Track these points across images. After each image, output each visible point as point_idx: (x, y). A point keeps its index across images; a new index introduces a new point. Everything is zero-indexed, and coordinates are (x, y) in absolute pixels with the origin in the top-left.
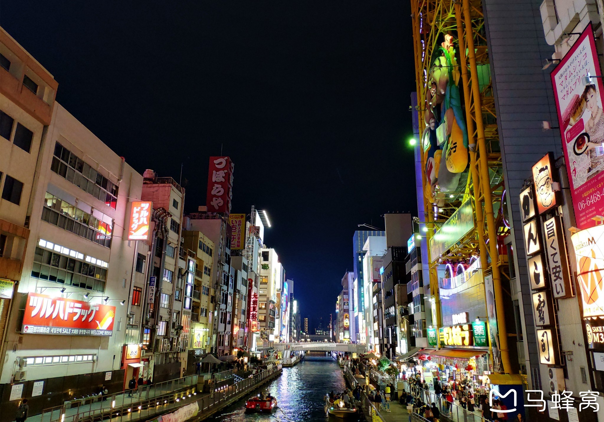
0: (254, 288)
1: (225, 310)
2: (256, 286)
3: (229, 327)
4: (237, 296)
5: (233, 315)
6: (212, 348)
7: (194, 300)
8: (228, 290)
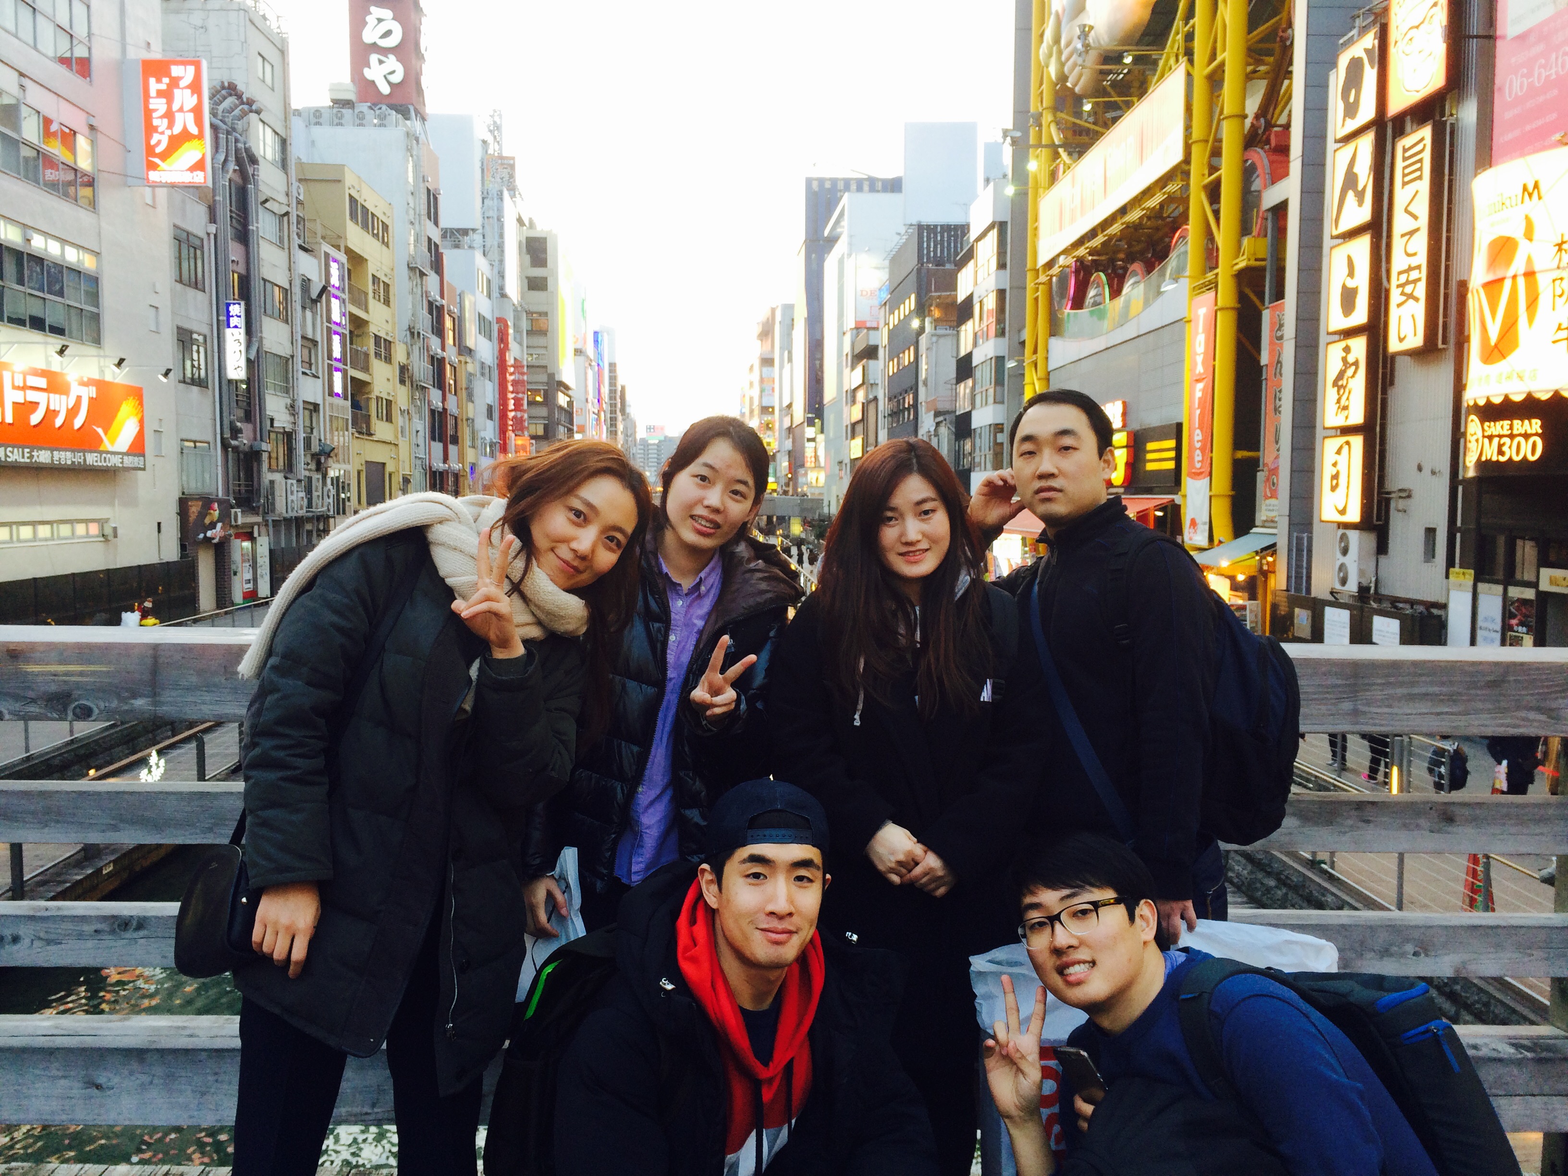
0: (513, 345)
1: (441, 405)
2: (518, 341)
3: (453, 450)
4: (470, 367)
5: (462, 420)
7: (353, 373)
8: (443, 349)
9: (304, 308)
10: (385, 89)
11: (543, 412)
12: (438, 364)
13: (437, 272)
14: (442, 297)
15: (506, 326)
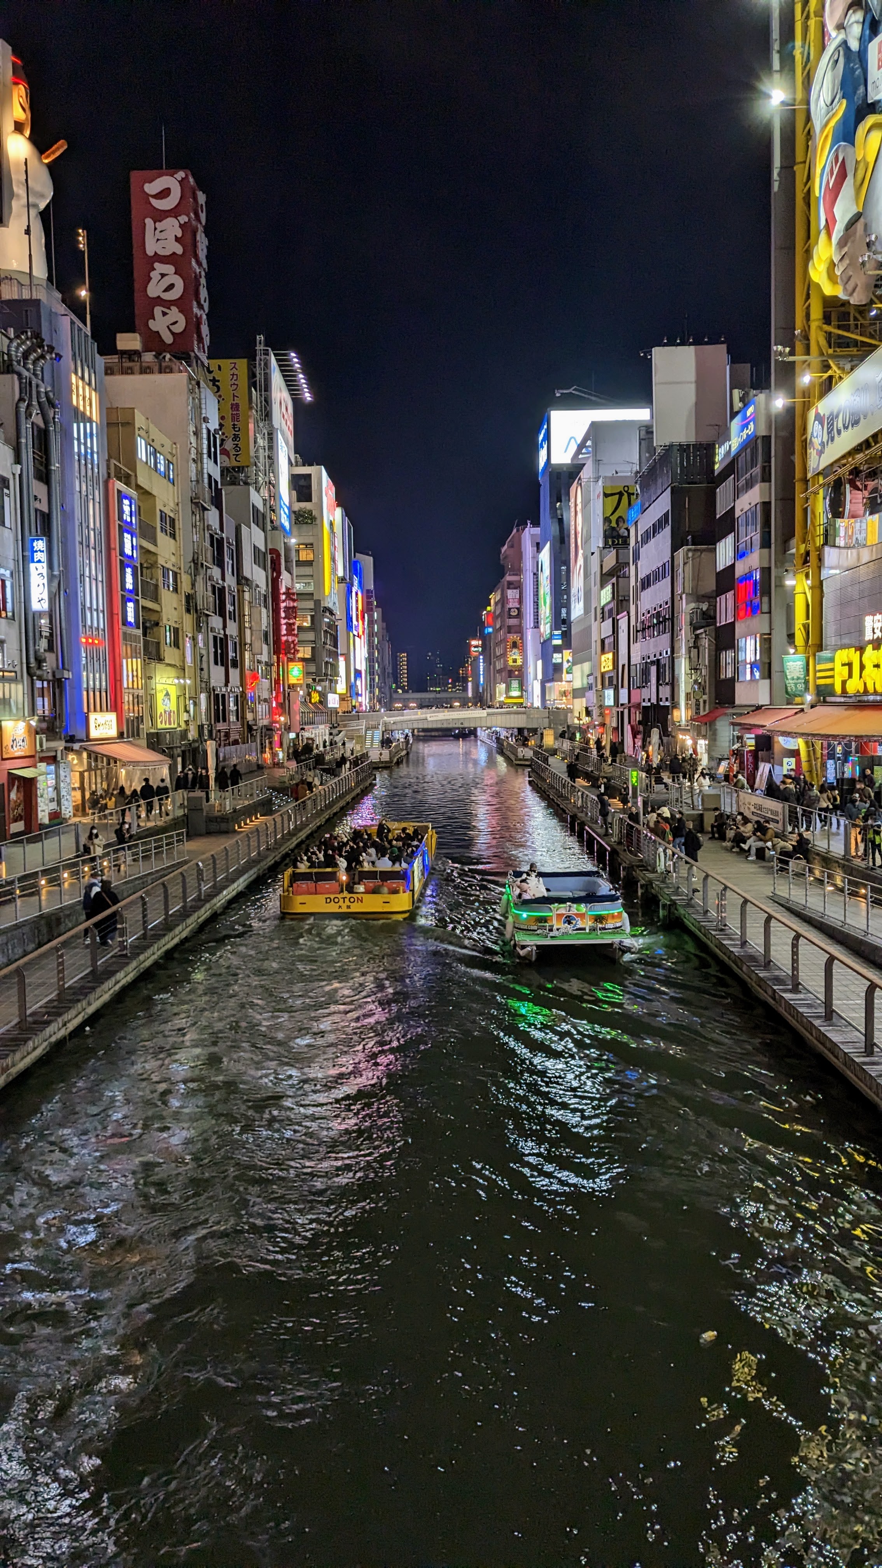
0: (285, 575)
1: (222, 632)
2: (289, 570)
3: (234, 674)
4: (247, 596)
5: (241, 645)
6: (201, 728)
7: (143, 602)
8: (223, 579)
10: (168, 339)
11: (311, 636)
12: (220, 593)
13: (217, 507)
14: (222, 530)
15: (279, 555)
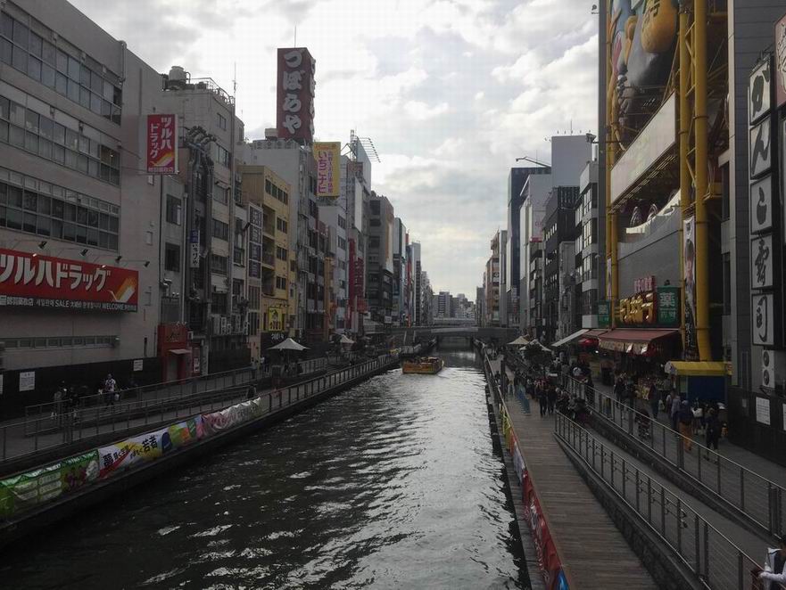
0: (358, 253)
2: (361, 250)
4: (332, 263)
5: (327, 288)
7: (263, 265)
8: (316, 254)
9: (237, 234)
10: (292, 131)
11: (376, 284)
12: (313, 261)
13: (314, 217)
14: (317, 228)
15: (354, 242)
